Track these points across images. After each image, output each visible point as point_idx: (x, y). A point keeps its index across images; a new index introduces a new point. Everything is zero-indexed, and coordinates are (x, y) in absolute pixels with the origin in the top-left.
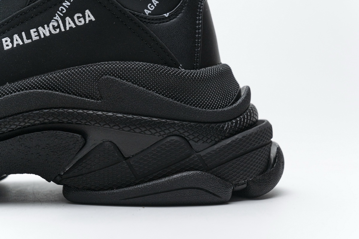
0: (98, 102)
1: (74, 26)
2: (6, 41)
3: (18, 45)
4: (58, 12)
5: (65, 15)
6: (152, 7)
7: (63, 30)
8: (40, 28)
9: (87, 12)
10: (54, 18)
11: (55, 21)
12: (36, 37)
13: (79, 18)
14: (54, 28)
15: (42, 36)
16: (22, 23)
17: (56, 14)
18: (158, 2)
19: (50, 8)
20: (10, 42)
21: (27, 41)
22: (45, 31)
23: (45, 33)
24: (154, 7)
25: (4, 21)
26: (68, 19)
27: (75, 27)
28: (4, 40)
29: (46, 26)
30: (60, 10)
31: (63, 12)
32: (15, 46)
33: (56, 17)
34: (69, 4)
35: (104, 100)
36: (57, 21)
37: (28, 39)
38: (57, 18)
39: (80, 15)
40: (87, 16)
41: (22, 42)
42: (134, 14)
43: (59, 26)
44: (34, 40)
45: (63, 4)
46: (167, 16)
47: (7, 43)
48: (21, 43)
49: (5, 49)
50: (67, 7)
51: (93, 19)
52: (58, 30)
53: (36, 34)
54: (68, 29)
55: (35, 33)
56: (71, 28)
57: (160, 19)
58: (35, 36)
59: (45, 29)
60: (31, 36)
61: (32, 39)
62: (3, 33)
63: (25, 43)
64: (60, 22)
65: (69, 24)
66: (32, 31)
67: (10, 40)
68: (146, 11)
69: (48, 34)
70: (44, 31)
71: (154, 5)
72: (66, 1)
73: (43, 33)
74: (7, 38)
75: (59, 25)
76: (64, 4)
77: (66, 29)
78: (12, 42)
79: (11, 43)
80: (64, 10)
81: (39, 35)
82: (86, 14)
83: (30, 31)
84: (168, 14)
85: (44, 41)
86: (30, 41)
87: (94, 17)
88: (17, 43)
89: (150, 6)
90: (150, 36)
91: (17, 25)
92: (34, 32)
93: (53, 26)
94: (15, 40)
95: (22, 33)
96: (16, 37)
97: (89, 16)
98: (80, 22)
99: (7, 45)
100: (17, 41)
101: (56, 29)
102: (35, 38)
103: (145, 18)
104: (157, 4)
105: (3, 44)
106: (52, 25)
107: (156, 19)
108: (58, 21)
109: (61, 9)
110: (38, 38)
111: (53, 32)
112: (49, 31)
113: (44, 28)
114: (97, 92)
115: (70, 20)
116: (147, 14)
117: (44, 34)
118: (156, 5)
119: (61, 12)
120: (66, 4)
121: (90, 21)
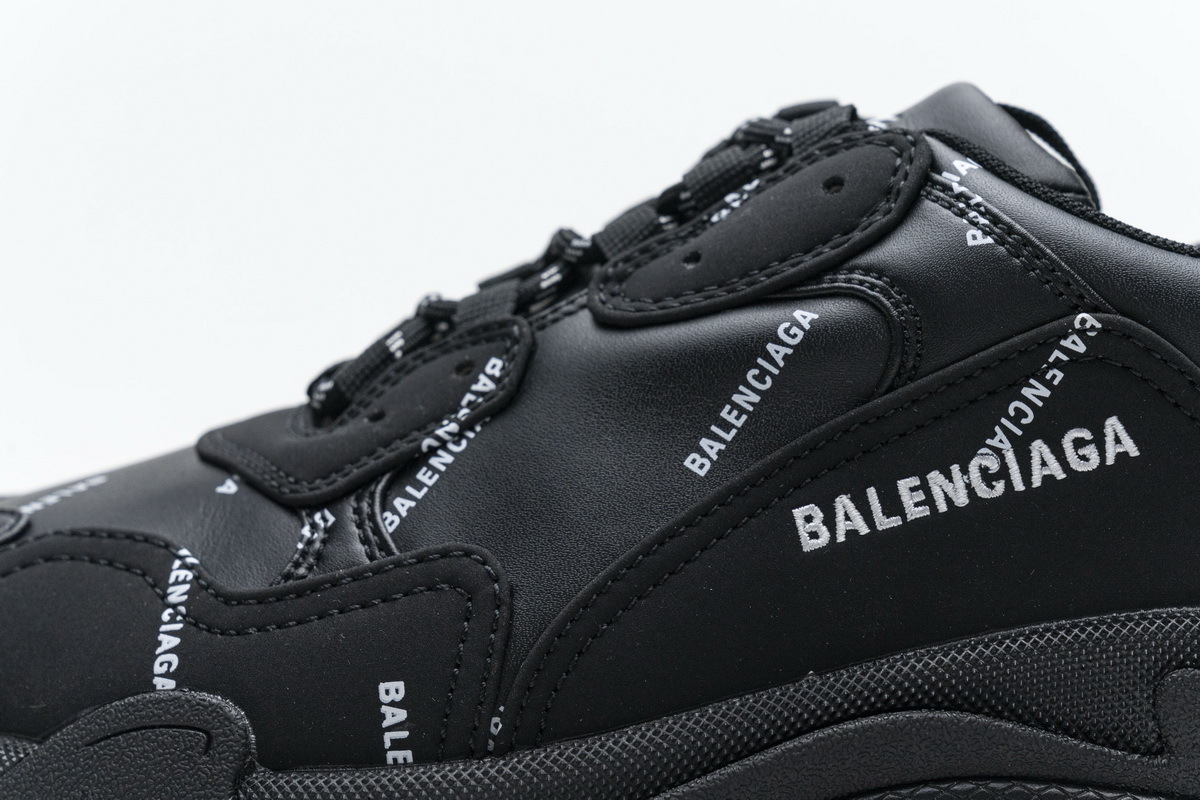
0: (1156, 762)
1: (1061, 475)
2: (809, 519)
3: (852, 534)
4: (1004, 421)
5: (1031, 433)
7: (1019, 486)
8: (935, 477)
9: (1113, 425)
10: (989, 442)
11: (990, 452)
12: (920, 508)
13: (1079, 443)
14: (988, 478)
15: (942, 507)
16: (864, 452)
19: (971, 402)
20: (825, 522)
21: (884, 523)
22: (951, 488)
23: (951, 494)
25: (799, 441)
26: (1039, 448)
27: (1064, 476)
28: (799, 513)
29: (955, 469)
30: (1012, 413)
31: (1024, 421)
33: (997, 438)
35: (1177, 759)
36: (998, 452)
37: (887, 513)
38: (1001, 441)
39: (1086, 434)
40: (1110, 440)
41: (865, 526)
43: (1004, 473)
44: (910, 518)
45: (1023, 392)
47: (811, 527)
48: (864, 530)
49: (805, 550)
50: (1040, 404)
51: (1134, 452)
52: (1000, 487)
53: (920, 496)
54: (1037, 482)
55: (914, 493)
56: (1048, 480)
58: (917, 505)
59: (951, 481)
60: (901, 503)
61: (904, 516)
62: (795, 488)
63: (880, 528)
64: (1010, 457)
65: (1044, 464)
66: (904, 485)
67: (821, 515)
70: (949, 488)
72: (1032, 381)
73: (945, 493)
74: (812, 509)
75: (1004, 468)
76: (1026, 392)
77: (1032, 483)
78: (830, 522)
79: (824, 528)
80: (1026, 416)
81: (930, 501)
82: (1109, 432)
83: (896, 483)
85: (947, 525)
86: (895, 521)
87: (1137, 443)
88: (848, 525)
91: (848, 461)
92: (913, 489)
93: (984, 470)
94: (840, 516)
95: (868, 490)
96: (843, 503)
97: (1119, 440)
98: (1084, 458)
99: (814, 535)
100: (847, 518)
101: (994, 483)
102: (915, 513)
105: (796, 529)
106: (980, 466)
108: (1003, 452)
109: (1017, 409)
110: (924, 511)
111: (983, 491)
112: (968, 486)
113: (949, 477)
114: (1147, 725)
115: (1046, 450)
117: (949, 500)
119: (1016, 421)
120: (1036, 392)
121: (1122, 457)
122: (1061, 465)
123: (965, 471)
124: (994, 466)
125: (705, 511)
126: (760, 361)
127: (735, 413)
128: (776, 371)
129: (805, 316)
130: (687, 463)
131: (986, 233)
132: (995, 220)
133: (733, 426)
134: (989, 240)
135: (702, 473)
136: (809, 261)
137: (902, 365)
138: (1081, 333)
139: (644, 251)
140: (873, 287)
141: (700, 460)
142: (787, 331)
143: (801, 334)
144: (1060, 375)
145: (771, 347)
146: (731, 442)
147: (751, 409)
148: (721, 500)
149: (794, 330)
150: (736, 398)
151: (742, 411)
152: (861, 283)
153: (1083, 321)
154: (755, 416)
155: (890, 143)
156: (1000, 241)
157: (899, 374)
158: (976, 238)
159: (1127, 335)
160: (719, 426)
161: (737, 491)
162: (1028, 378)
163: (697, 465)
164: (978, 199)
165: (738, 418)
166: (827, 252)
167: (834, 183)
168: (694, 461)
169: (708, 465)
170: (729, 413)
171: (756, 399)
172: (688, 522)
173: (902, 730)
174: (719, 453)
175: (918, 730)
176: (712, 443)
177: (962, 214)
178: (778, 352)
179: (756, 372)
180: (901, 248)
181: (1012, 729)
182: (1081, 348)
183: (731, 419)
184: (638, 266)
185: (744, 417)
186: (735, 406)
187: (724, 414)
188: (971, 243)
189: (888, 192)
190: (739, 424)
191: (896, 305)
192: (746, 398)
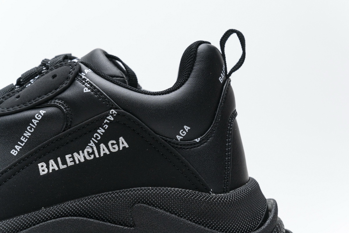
0: (132, 229)
1: (108, 153)
2: (42, 166)
3: (53, 170)
4: (93, 139)
5: (100, 142)
6: (183, 133)
7: (97, 156)
8: (75, 154)
9: (121, 139)
10: (89, 144)
11: (90, 147)
12: (72, 163)
13: (113, 144)
14: (89, 154)
15: (77, 162)
16: (57, 148)
17: (91, 141)
18: (190, 128)
19: (85, 134)
20: (46, 167)
21: (62, 167)
22: (80, 157)
23: (80, 159)
24: (185, 133)
25: (40, 146)
26: (102, 146)
27: (109, 153)
28: (40, 165)
29: (81, 152)
30: (95, 137)
31: (98, 139)
32: (51, 171)
33: (91, 143)
34: (103, 131)
35: (137, 228)
36: (92, 147)
37: (63, 164)
38: (92, 144)
39: (114, 142)
40: (121, 143)
41: (57, 168)
42: (166, 141)
43: (93, 153)
44: (69, 165)
45: (98, 131)
46: (198, 141)
47: (43, 168)
48: (57, 169)
49: (41, 175)
50: (102, 134)
51: (127, 146)
52: (92, 156)
53: (72, 159)
54: (102, 155)
55: (70, 159)
56: (105, 154)
57: (191, 145)
58: (71, 162)
59: (80, 155)
60: (66, 162)
61: (67, 165)
62: (39, 158)
63: (61, 168)
64: (95, 148)
65: (104, 150)
66: (67, 157)
67: (46, 165)
68: (178, 136)
69: (82, 160)
70: (79, 157)
71: (186, 131)
72: (100, 128)
73: (78, 158)
74: (43, 164)
75: (93, 151)
76: (99, 131)
77: (101, 155)
78: (48, 167)
79: (46, 169)
80: (98, 137)
81: (74, 161)
82: (120, 141)
83: (65, 156)
84: (199, 139)
85: (78, 167)
86: (65, 166)
87: (128, 144)
88: (52, 168)
89: (182, 132)
90: (182, 162)
91: (53, 150)
92: (70, 158)
93: (88, 152)
95: (58, 158)
96: (52, 162)
97: (123, 143)
98: (114, 148)
99: (43, 171)
100: (52, 166)
101: (91, 155)
102: (70, 164)
103: (177, 144)
104: (189, 130)
105: (39, 169)
106: (87, 151)
107: (188, 145)
108: (93, 147)
109: (96, 136)
110: (73, 163)
111: (88, 158)
112: (84, 156)
113: (79, 154)
114: (130, 219)
115: (104, 146)
116: (179, 139)
117: (79, 160)
118: (187, 131)
119: (96, 139)
120: (101, 131)
121: (124, 148)
122: (108, 150)
123: (83, 152)
124: (90, 150)
125: (15, 165)
126: (30, 124)
127: (24, 138)
128: (35, 127)
129: (42, 112)
130: (11, 152)
131: (89, 89)
132: (91, 85)
133: (24, 142)
134: (89, 91)
135: (15, 155)
136: (46, 97)
137: (67, 124)
138: (112, 115)
139: (8, 95)
140: (60, 104)
141: (15, 151)
142: (37, 116)
143: (41, 117)
144: (107, 126)
145: (33, 120)
146: (23, 146)
147: (28, 137)
148: (19, 162)
149: (39, 116)
150: (25, 134)
151: (26, 138)
152: (57, 103)
153: (112, 112)
154: (30, 139)
155: (70, 65)
156: (92, 91)
157: (66, 127)
158: (86, 90)
159: (124, 115)
160: (20, 142)
161: (23, 159)
162: (99, 127)
163: (14, 153)
164: (88, 80)
165: (25, 140)
166: (50, 94)
167: (54, 76)
168: (13, 152)
169: (17, 152)
170: (23, 138)
171: (30, 134)
172: (10, 168)
173: (63, 222)
174: (20, 149)
175: (67, 222)
176: (18, 147)
177: (84, 84)
178: (35, 122)
179: (29, 127)
180: (68, 93)
181: (93, 221)
182: (112, 119)
183: (23, 140)
184: (6, 99)
185: (27, 139)
186: (24, 136)
187: (21, 139)
188: (85, 91)
189: (67, 78)
190: (25, 141)
191: (65, 109)
192: (27, 134)
